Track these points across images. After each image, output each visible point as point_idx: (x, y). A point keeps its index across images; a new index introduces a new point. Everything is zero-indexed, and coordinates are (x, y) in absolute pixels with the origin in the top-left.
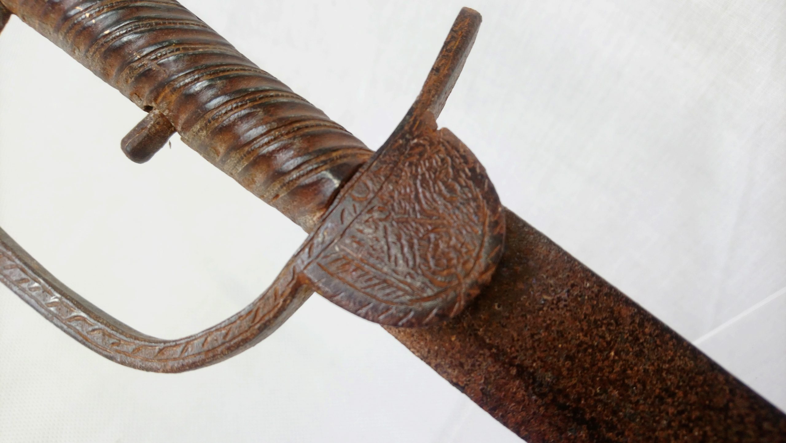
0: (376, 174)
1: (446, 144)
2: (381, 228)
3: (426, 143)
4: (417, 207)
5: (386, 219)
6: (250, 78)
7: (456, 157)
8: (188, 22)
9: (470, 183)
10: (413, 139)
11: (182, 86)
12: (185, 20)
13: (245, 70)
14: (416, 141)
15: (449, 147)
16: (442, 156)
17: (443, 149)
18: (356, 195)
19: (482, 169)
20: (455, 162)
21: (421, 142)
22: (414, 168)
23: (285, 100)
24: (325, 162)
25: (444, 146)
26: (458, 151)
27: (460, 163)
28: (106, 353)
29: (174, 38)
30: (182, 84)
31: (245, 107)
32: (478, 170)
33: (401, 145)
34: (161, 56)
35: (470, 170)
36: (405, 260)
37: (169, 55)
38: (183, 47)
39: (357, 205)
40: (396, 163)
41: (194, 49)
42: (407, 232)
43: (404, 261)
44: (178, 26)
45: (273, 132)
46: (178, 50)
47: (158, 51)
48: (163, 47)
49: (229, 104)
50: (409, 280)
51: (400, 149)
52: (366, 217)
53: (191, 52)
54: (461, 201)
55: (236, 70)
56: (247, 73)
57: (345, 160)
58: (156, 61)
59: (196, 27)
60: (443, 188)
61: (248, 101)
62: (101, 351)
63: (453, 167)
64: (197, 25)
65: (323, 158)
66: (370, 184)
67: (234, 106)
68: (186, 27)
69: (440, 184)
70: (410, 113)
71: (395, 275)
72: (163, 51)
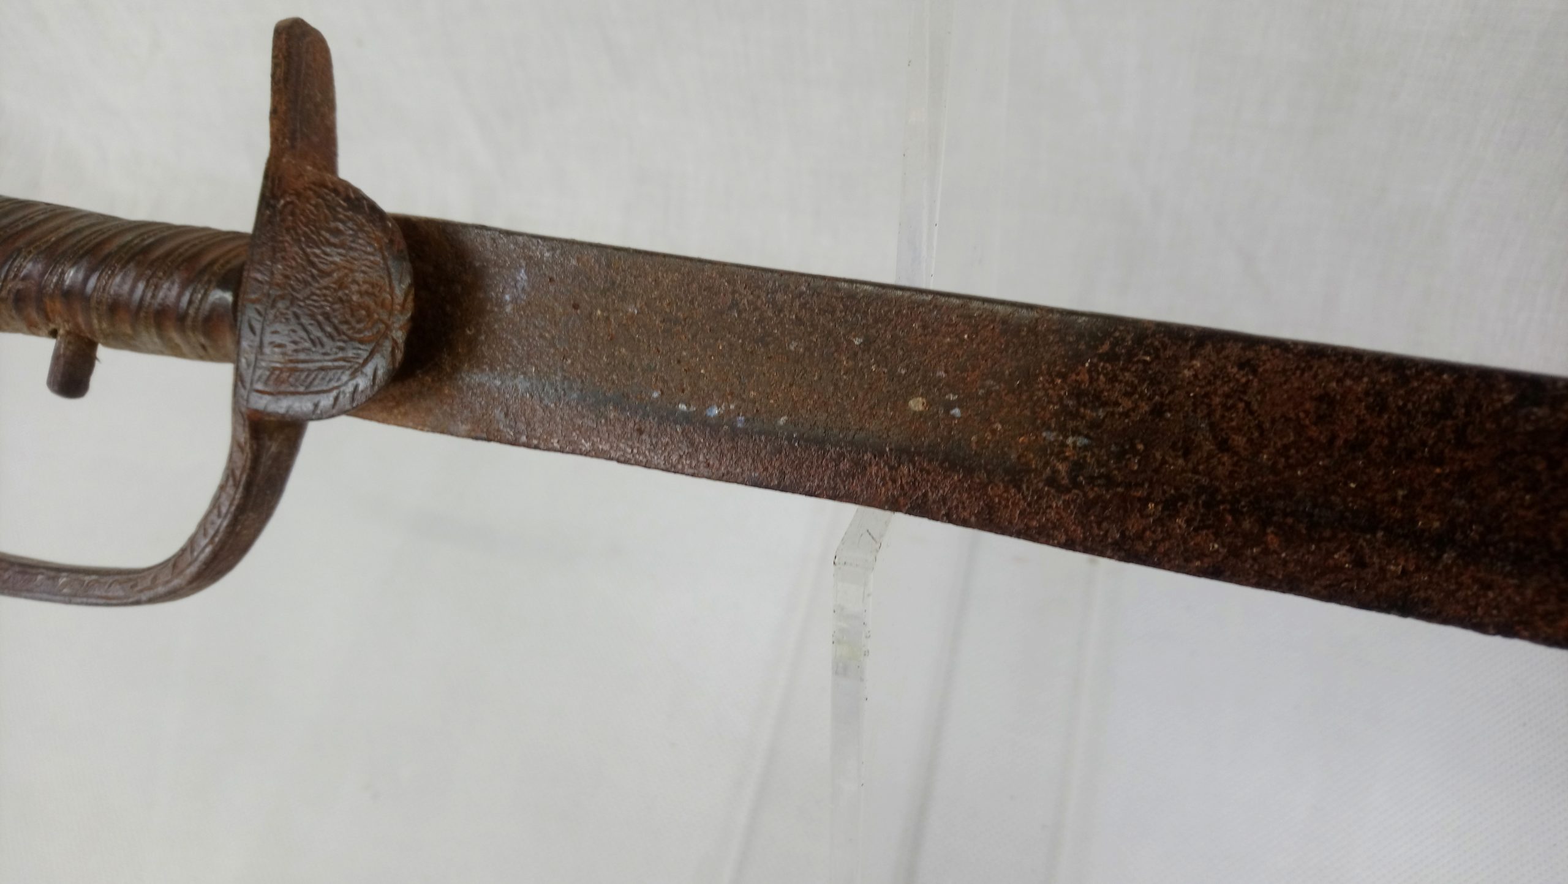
0: (261, 263)
1: (313, 187)
2: (290, 316)
3: (293, 198)
4: (315, 272)
5: (292, 303)
6: (109, 239)
7: (327, 194)
8: (31, 216)
9: (350, 213)
10: (279, 201)
11: (54, 288)
12: (27, 215)
13: (104, 233)
14: (282, 202)
15: (317, 189)
16: (313, 202)
17: (310, 193)
18: (253, 297)
19: (356, 191)
20: (328, 201)
21: (288, 199)
22: (292, 232)
23: (151, 240)
24: (209, 282)
25: (310, 189)
26: (326, 187)
27: (333, 199)
28: (131, 600)
29: (20, 243)
30: (52, 286)
31: (116, 272)
32: (352, 196)
33: (270, 216)
34: (18, 270)
35: (344, 200)
36: (327, 335)
37: (24, 264)
38: (34, 246)
39: (258, 307)
40: (273, 239)
41: (47, 241)
42: (316, 304)
43: (327, 337)
44: (21, 227)
45: (151, 281)
46: (30, 252)
47: (13, 267)
48: (15, 260)
49: (101, 279)
50: (340, 355)
51: (270, 222)
52: (271, 313)
53: (43, 247)
54: (351, 239)
55: (94, 239)
56: (106, 235)
57: (229, 266)
58: (17, 279)
59: (42, 217)
60: (327, 235)
61: (116, 265)
62: (125, 601)
63: (328, 207)
64: (43, 214)
65: (206, 278)
66: (259, 276)
67: (107, 277)
68: (30, 223)
69: (323, 233)
70: (266, 176)
71: (327, 358)
72: (17, 263)
